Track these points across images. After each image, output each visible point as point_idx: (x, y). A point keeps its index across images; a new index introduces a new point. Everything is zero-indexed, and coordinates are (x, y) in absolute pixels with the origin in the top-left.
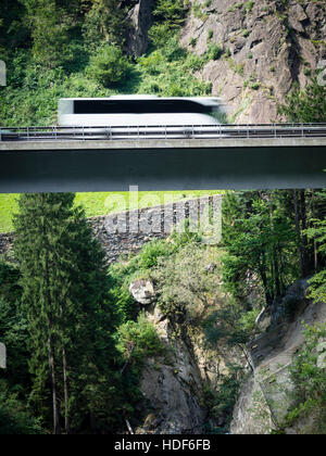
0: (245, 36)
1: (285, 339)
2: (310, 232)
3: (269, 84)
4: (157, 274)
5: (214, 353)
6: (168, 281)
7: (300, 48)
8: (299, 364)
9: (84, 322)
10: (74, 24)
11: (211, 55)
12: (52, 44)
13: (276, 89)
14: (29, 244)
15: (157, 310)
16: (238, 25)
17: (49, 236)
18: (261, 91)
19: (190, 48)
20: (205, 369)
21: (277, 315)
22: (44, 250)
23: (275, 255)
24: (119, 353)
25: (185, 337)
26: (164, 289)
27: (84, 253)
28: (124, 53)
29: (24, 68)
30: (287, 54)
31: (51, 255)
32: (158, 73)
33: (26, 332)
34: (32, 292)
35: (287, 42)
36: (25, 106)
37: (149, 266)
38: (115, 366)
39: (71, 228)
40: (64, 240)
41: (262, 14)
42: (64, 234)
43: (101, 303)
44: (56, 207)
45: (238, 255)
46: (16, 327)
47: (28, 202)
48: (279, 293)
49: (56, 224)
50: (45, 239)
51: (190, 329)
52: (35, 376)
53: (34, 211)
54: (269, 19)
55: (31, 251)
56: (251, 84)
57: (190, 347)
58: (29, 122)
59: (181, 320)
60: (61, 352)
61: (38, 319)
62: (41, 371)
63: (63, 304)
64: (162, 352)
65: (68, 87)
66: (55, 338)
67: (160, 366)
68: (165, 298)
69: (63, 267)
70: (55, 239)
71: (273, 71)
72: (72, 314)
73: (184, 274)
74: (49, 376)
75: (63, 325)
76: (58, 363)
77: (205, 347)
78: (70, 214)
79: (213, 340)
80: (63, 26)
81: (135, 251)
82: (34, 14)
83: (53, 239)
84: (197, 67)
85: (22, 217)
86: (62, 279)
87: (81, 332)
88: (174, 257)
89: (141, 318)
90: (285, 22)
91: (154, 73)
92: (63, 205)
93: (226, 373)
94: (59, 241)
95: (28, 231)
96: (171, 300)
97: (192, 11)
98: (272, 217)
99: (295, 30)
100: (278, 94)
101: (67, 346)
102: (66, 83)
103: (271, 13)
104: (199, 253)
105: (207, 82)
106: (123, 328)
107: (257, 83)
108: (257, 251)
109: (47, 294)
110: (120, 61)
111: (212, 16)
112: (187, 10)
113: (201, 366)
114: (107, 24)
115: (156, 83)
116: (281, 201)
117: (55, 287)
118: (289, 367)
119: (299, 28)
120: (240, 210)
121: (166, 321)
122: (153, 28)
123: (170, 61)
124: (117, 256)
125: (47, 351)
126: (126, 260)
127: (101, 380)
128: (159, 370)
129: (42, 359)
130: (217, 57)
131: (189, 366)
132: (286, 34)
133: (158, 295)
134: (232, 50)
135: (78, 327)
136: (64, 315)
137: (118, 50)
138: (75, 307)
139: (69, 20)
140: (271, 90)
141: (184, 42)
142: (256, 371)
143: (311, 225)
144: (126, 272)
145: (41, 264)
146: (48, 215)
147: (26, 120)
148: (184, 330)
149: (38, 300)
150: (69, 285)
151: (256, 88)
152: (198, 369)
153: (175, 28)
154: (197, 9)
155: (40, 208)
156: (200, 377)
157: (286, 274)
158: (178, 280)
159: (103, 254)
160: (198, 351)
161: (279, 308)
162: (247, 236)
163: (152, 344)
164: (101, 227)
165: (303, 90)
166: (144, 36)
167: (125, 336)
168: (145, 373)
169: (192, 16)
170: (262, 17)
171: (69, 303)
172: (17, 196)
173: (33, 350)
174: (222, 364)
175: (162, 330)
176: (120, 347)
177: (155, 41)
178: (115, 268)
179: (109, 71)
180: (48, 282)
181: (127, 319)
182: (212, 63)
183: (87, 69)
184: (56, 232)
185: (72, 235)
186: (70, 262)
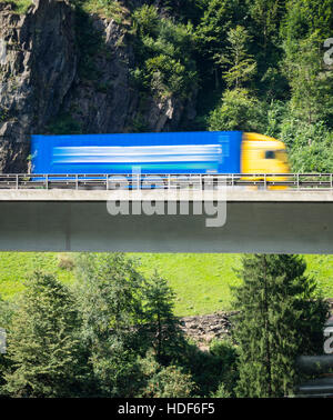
17: (270, 313)
22: (264, 330)
29: (278, 122)
31: (271, 336)
39: (298, 305)
40: (288, 319)
42: (287, 313)
44: (280, 279)
49: (278, 300)
53: (253, 283)
69: (285, 351)
70: (276, 317)
80: (329, 74)
83: (273, 318)
86: (284, 366)
94: (280, 320)
150: (292, 374)
184: (278, 309)
185: (298, 313)
186: (293, 346)
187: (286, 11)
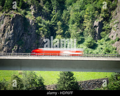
10: (82, 32)
11: (117, 40)
12: (75, 37)
14: (60, 86)
19: (111, 38)
28: (94, 39)
32: (103, 44)
39: (72, 83)
42: (69, 84)
44: (68, 77)
47: (61, 75)
50: (65, 85)
53: (62, 78)
70: (67, 86)
80: (79, 32)
84: (113, 43)
85: (59, 79)
91: (102, 44)
95: (60, 83)
97: (113, 29)
102: (78, 47)
105: (116, 47)
110: (93, 41)
111: (118, 30)
112: (111, 28)
114: (90, 32)
115: (102, 47)
122: (102, 33)
123: (106, 41)
130: (118, 41)
137: (92, 38)
139: (80, 30)
146: (66, 79)
153: (108, 33)
155: (64, 77)
166: (99, 35)
169: (112, 30)
177: (102, 36)
179: (90, 44)
183: (84, 43)
184: (67, 84)
185: (72, 85)
187: (70, 18)
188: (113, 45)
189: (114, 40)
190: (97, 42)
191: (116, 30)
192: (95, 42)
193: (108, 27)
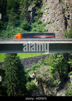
0: (55, 19)
1: (64, 86)
2: (70, 62)
3: (60, 29)
4: (35, 71)
5: (48, 89)
6: (38, 73)
7: (67, 22)
8: (67, 92)
9: (19, 82)
11: (48, 23)
12: (13, 20)
13: (62, 31)
14: (7, 64)
15: (35, 80)
16: (54, 16)
17: (12, 63)
18: (59, 31)
19: (43, 22)
20: (46, 93)
21: (62, 81)
22: (11, 66)
23: (62, 68)
24: (27, 89)
25: (41, 85)
26: (37, 75)
27: (19, 67)
28: (28, 22)
29: (7, 25)
30: (64, 23)
31: (12, 67)
32: (36, 27)
33: (6, 84)
34: (8, 75)
35: (64, 20)
36: (7, 34)
37: (34, 70)
38: (26, 92)
39: (17, 61)
40: (15, 64)
41: (59, 14)
42: (15, 62)
43: (23, 78)
44: (13, 56)
45: (53, 67)
46: (4, 83)
47: (7, 55)
48: (62, 76)
49: (13, 60)
50: (11, 63)
51: (43, 84)
52: (8, 94)
53: (8, 57)
54: (61, 15)
55: (8, 66)
56: (57, 30)
57: (42, 88)
58: (8, 37)
59: (41, 82)
60: (14, 88)
61: (9, 81)
62: (10, 93)
63: (15, 78)
64: (36, 89)
65: (16, 30)
66: (13, 85)
67: (36, 92)
68: (37, 77)
69: (15, 70)
70: (13, 63)
71: (61, 27)
72: (16, 80)
73: (41, 71)
74: (11, 94)
75: (14, 83)
76: (13, 91)
77: (46, 88)
78: (16, 58)
79: (48, 86)
80: (15, 16)
81: (31, 66)
82: (9, 14)
84: (45, 26)
85: (6, 58)
86: (14, 72)
87: (18, 84)
88: (39, 68)
89: (32, 81)
90: (64, 16)
91: (35, 27)
92: (15, 56)
93: (51, 94)
94: (14, 64)
95: (7, 62)
96: (38, 77)
97: (44, 13)
98: (61, 59)
99: (66, 18)
100: (62, 32)
101: (15, 87)
103: (61, 14)
104: (45, 67)
105: (47, 29)
106: (28, 83)
107: (58, 29)
108: (58, 67)
109: (11, 75)
110: (28, 24)
111: (48, 14)
112: (43, 13)
113: (45, 92)
114: (25, 16)
115: (35, 29)
116: (63, 55)
117: (13, 74)
118: (65, 92)
119: (67, 17)
120: (54, 57)
121: (37, 82)
122: (35, 17)
123: (39, 24)
124: (27, 67)
125: (11, 88)
126: (29, 68)
127: (23, 95)
128: (36, 93)
129: (10, 90)
131: (42, 92)
132: (64, 18)
133: (36, 76)
134: (52, 22)
135: (18, 83)
136: (15, 80)
138: (17, 79)
139: (17, 15)
140: (61, 31)
141: (42, 20)
142: (57, 93)
143: (70, 61)
144: (29, 71)
145: (10, 69)
146: (11, 58)
147: (7, 37)
148: (41, 84)
149: (9, 77)
150: (16, 74)
151: (58, 30)
152: (44, 93)
153: (40, 17)
154: (45, 13)
155: (10, 56)
156: (45, 94)
157: (64, 72)
158: (40, 73)
159: (23, 67)
160: (44, 89)
161: (63, 79)
162: (55, 63)
163: (34, 87)
164: (23, 61)
165: (68, 31)
166: (33, 19)
167: (28, 85)
168: (32, 93)
169: (44, 14)
170: (59, 15)
171: (16, 78)
172: (5, 54)
173: (8, 88)
174: (50, 92)
175: (36, 84)
176: (27, 88)
177: (35, 20)
178: (26, 70)
179: (25, 26)
180: (11, 73)
181: (29, 81)
182: (48, 25)
183: (20, 26)
186: (16, 68)
187: (7, 4)
188: (45, 28)
189: (45, 23)
190: (31, 24)
191: (46, 14)
192: (30, 25)
193: (40, 12)
